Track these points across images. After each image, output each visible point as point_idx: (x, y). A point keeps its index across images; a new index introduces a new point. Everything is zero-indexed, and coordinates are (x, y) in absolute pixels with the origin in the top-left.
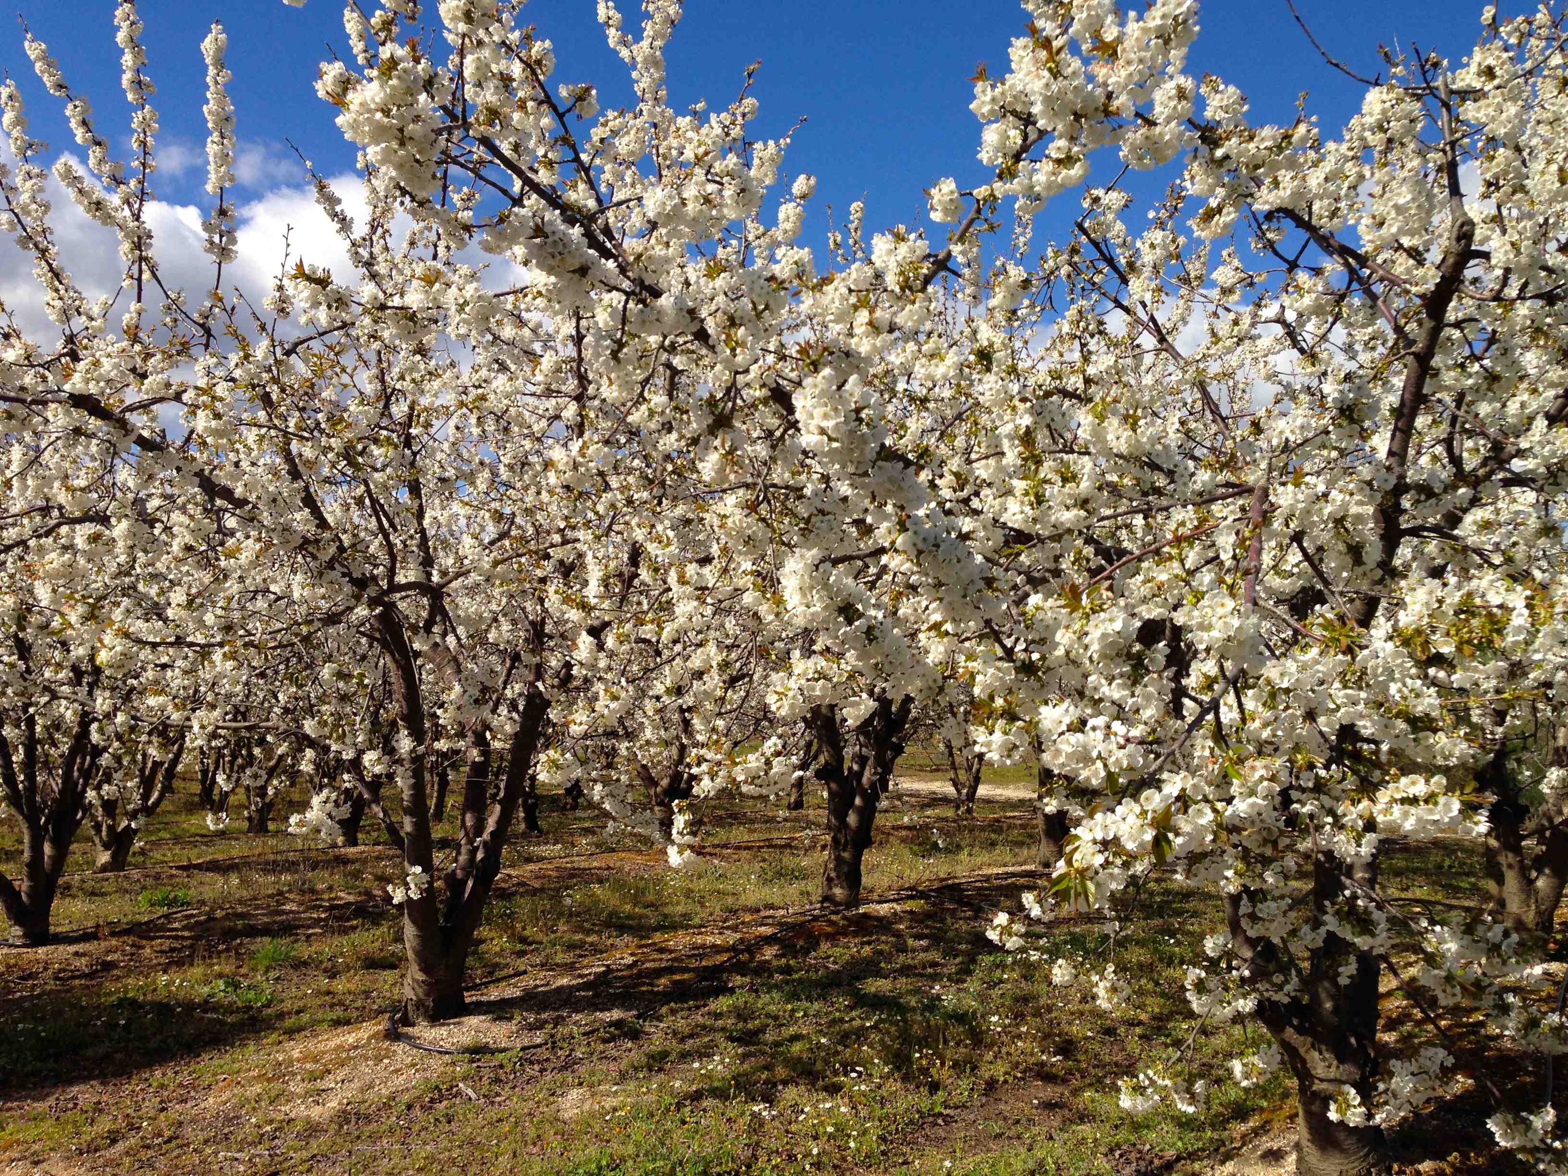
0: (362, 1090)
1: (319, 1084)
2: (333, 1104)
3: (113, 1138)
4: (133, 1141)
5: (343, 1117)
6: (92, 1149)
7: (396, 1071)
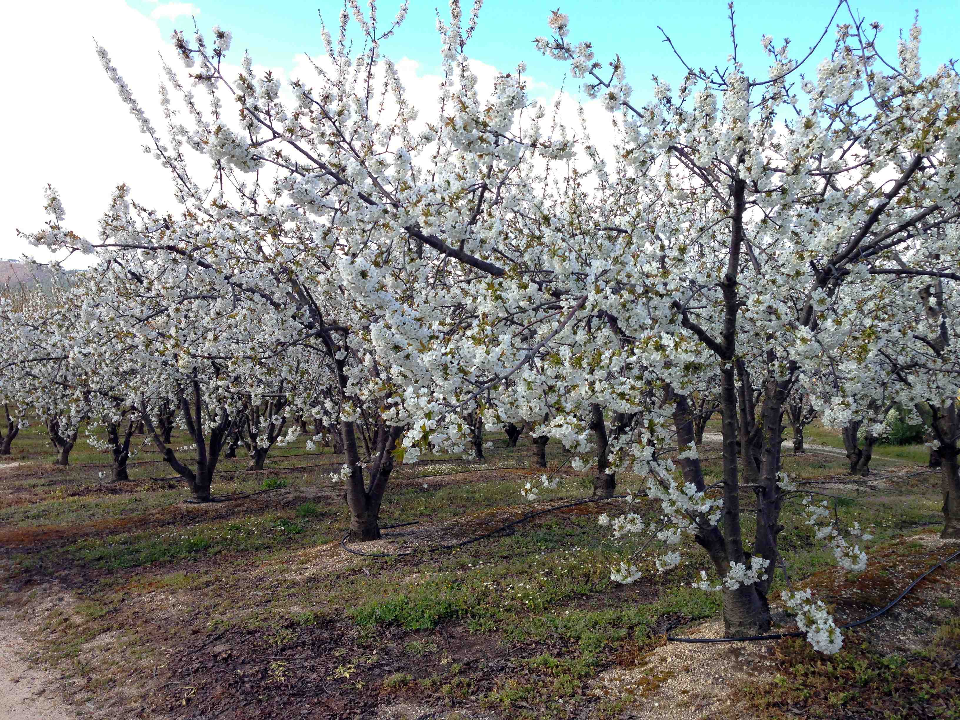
0: (321, 570)
1: (304, 566)
2: (307, 574)
3: (207, 584)
4: (217, 585)
5: (309, 580)
6: (198, 588)
7: (339, 562)
